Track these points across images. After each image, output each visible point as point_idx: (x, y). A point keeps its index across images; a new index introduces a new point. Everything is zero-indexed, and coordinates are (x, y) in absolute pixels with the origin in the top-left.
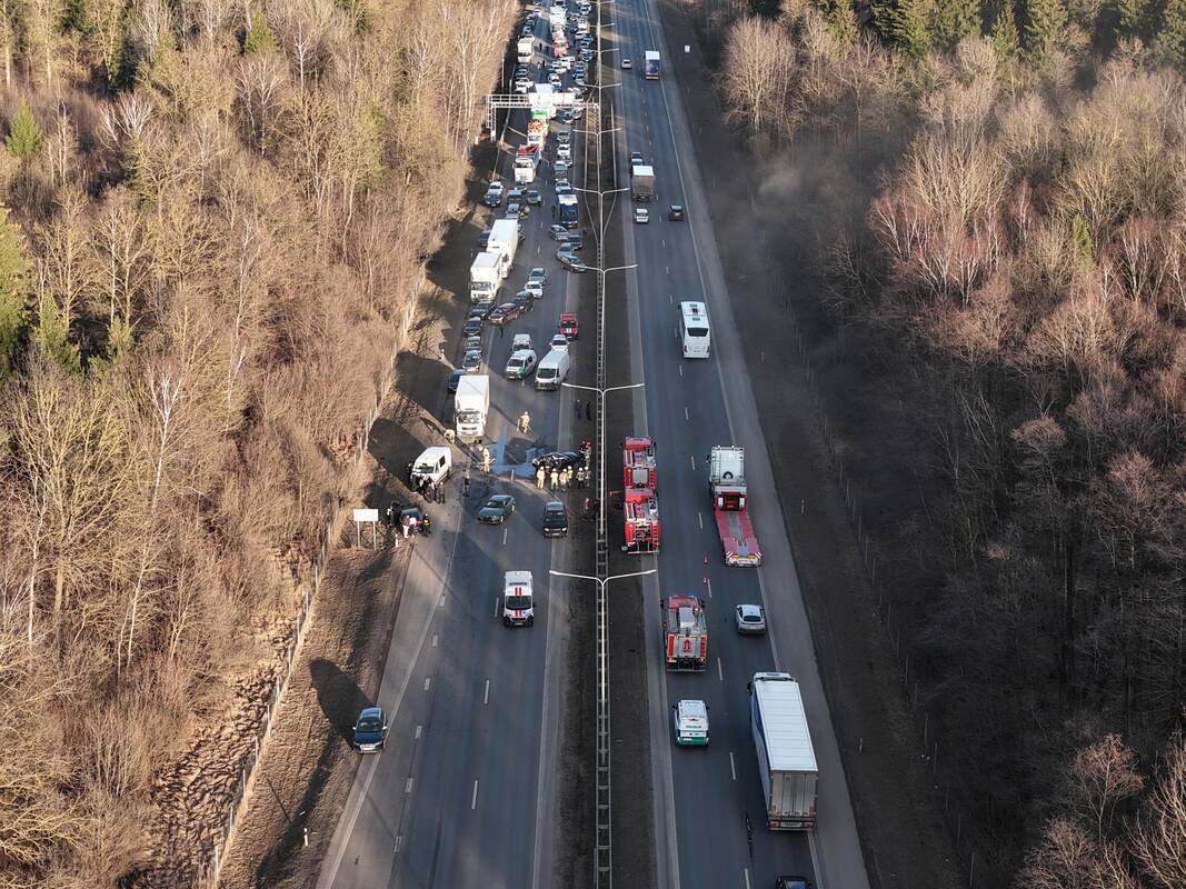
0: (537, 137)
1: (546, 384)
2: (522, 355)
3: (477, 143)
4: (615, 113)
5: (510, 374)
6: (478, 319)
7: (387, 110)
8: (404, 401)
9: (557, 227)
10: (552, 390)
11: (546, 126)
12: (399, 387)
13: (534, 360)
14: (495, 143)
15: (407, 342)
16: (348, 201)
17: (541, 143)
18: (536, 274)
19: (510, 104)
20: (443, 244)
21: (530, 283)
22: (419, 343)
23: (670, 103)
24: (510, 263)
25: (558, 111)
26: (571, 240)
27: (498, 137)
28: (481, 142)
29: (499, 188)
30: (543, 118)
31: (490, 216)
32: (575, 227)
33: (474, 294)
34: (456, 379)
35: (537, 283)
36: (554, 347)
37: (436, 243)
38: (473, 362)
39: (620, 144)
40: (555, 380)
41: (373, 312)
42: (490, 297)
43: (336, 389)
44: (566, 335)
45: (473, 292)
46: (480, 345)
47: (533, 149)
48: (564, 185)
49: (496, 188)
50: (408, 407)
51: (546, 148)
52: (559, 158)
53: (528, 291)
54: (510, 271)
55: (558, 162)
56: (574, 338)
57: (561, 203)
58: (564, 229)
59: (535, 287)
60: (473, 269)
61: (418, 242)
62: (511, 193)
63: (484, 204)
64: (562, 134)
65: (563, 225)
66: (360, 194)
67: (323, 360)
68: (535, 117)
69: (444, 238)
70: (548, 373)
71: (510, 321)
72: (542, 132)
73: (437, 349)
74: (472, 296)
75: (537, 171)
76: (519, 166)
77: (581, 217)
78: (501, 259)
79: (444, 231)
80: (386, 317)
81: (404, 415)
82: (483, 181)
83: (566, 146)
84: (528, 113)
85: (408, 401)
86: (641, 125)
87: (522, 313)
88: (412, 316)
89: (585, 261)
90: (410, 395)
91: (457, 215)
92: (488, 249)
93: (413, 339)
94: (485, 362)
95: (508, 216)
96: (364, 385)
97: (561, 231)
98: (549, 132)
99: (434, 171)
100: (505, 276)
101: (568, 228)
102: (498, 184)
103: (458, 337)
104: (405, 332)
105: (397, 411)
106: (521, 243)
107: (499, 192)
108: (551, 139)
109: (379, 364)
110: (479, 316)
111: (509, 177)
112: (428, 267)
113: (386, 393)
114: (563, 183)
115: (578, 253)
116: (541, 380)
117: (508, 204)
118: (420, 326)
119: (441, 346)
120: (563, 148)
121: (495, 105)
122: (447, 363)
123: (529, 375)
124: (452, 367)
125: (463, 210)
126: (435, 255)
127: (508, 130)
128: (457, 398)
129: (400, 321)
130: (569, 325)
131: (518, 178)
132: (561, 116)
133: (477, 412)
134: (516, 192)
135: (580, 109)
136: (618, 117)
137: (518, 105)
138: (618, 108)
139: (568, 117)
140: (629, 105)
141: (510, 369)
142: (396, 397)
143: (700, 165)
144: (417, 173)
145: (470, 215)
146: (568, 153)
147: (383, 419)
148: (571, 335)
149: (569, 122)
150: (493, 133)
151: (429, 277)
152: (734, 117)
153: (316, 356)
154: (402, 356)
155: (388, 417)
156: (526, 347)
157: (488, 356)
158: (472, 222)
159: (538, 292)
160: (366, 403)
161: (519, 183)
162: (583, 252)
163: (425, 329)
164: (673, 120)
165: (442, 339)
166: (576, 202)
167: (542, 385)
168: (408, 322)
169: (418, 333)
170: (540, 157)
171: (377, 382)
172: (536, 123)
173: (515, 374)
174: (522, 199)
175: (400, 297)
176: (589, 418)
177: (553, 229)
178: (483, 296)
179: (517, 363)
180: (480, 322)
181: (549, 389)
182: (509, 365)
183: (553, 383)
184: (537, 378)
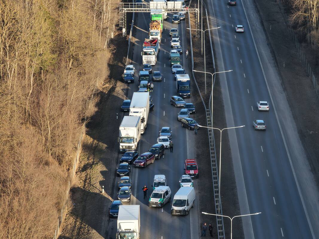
0: (156, 33)
1: (180, 211)
2: (161, 190)
3: (113, 37)
4: (208, 15)
5: (153, 203)
6: (125, 163)
7: (55, 15)
8: (78, 223)
9: (175, 97)
10: (184, 215)
11: (161, 25)
12: (74, 213)
13: (170, 193)
14: (125, 37)
15: (76, 180)
16: (29, 79)
17: (159, 37)
18: (164, 131)
19: (134, 10)
20: (96, 109)
21: (161, 137)
22: (85, 181)
23: (247, 8)
24: (145, 123)
25: (168, 14)
26: (187, 106)
27: (128, 33)
28: (115, 37)
29: (132, 69)
30: (160, 19)
31: (127, 90)
32: (189, 97)
33: (122, 145)
34: (116, 207)
35: (166, 137)
36: (182, 184)
37: (92, 109)
38: (125, 195)
39: (214, 37)
40: (185, 208)
41: (51, 159)
42: (134, 147)
43: (32, 215)
44: (190, 175)
45: (121, 144)
46: (129, 182)
47: (154, 42)
48: (177, 67)
49: (130, 70)
50: (81, 228)
51: (162, 40)
52: (172, 47)
53: (160, 143)
54: (146, 129)
55: (173, 51)
56: (196, 177)
57: (178, 80)
58: (181, 98)
59: (164, 140)
60: (121, 128)
61: (80, 108)
62: (142, 73)
63: (122, 80)
64: (173, 31)
65: (180, 96)
66: (38, 75)
67: (23, 195)
68: (154, 18)
69: (97, 105)
70: (181, 203)
71: (149, 164)
72: (159, 29)
73: (98, 185)
74: (121, 147)
75: (158, 57)
76: (146, 54)
77: (192, 90)
78: (140, 121)
79: (97, 100)
80: (60, 162)
81: (78, 234)
82: (120, 64)
83: (177, 39)
84: (148, 16)
85: (81, 224)
86: (227, 23)
87: (157, 159)
88: (78, 162)
89: (199, 121)
90: (82, 219)
91: (103, 89)
92: (130, 114)
93: (80, 178)
94: (133, 195)
95: (141, 90)
96: (51, 212)
97: (179, 100)
98: (164, 29)
99: (88, 58)
100: (142, 133)
101: (184, 98)
102: (131, 66)
103: (112, 177)
104: (74, 173)
105: (73, 231)
106: (151, 109)
107: (132, 72)
108: (165, 33)
109: (59, 197)
110: (126, 161)
111: (138, 61)
112: (87, 126)
113: (64, 217)
114: (177, 66)
115: (193, 115)
116: (176, 208)
117: (140, 81)
118: (84, 168)
119: (101, 183)
120: (175, 41)
121: (125, 10)
122: (106, 196)
123: (167, 205)
124: (110, 198)
125: (107, 85)
126: (92, 118)
127: (134, 28)
128: (119, 222)
129: (70, 166)
130: (192, 168)
131: (145, 63)
132: (170, 18)
133: (133, 232)
134: (145, 72)
135: (183, 12)
136: (211, 18)
137: (141, 10)
138: (210, 11)
139: (176, 19)
140: (217, 9)
141: (153, 200)
142: (72, 220)
143: (273, 52)
144: (77, 60)
145: (113, 89)
146: (178, 44)
147: (64, 237)
148: (194, 175)
149: (177, 22)
150: (124, 30)
151: (88, 133)
152: (298, 18)
153: (17, 192)
154: (74, 190)
155: (67, 235)
156: (162, 184)
157: (136, 190)
158: (115, 94)
159: (166, 144)
160: (52, 225)
161: (146, 66)
162: (196, 115)
163: (88, 171)
164: (250, 21)
165: (101, 178)
166: (189, 79)
167: (176, 211)
168: (75, 166)
169: (84, 174)
170: (159, 47)
171: (59, 210)
172: (155, 23)
173: (156, 203)
174: (150, 78)
175: (69, 148)
176: (212, 236)
177: (173, 98)
178: (129, 147)
179: (157, 196)
180: (128, 166)
181: (182, 214)
182: (152, 197)
183: (184, 210)
184: (173, 206)
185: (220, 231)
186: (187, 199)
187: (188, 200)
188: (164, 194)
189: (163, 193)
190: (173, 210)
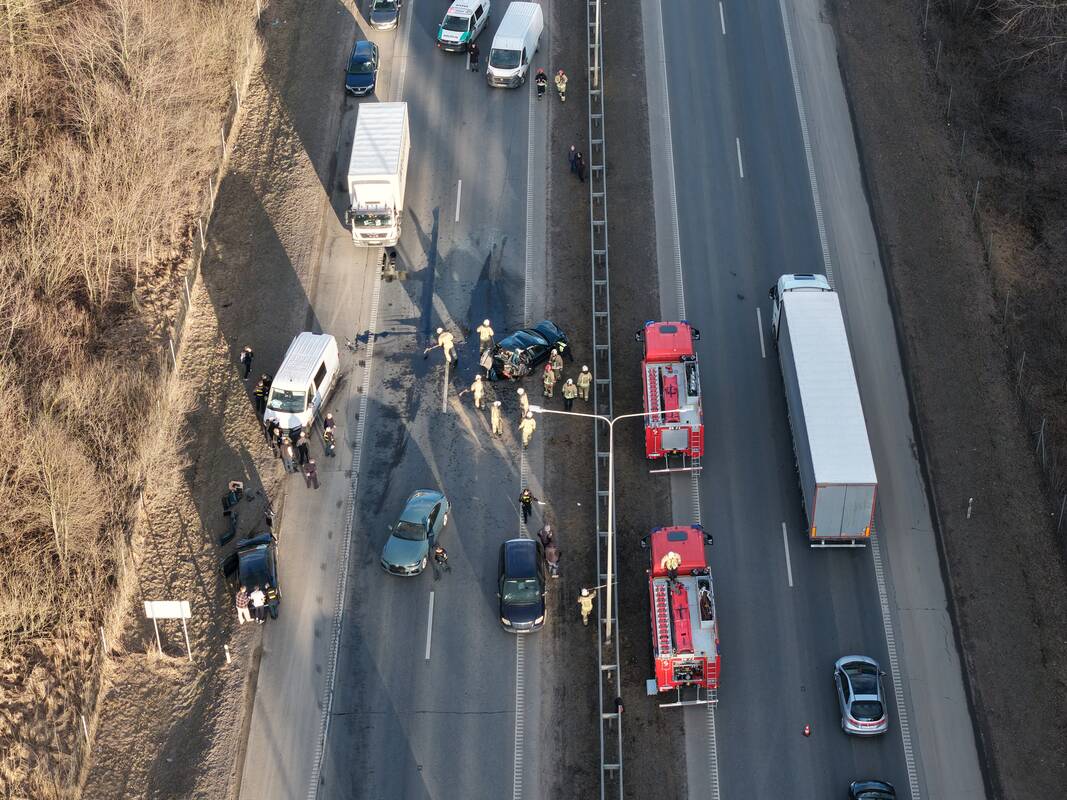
1: (506, 80)
2: (465, 7)
5: (447, 44)
10: (514, 88)
40: (519, 70)
70: (509, 58)
116: (496, 72)
167: (498, 79)
173: (454, 44)
179: (456, 24)
181: (511, 86)
182: (446, 28)
183: (517, 77)
184: (490, 66)
185: (596, 168)
186: (522, 50)
187: (524, 49)
188: (473, 17)
189: (470, 17)
190: (490, 75)
